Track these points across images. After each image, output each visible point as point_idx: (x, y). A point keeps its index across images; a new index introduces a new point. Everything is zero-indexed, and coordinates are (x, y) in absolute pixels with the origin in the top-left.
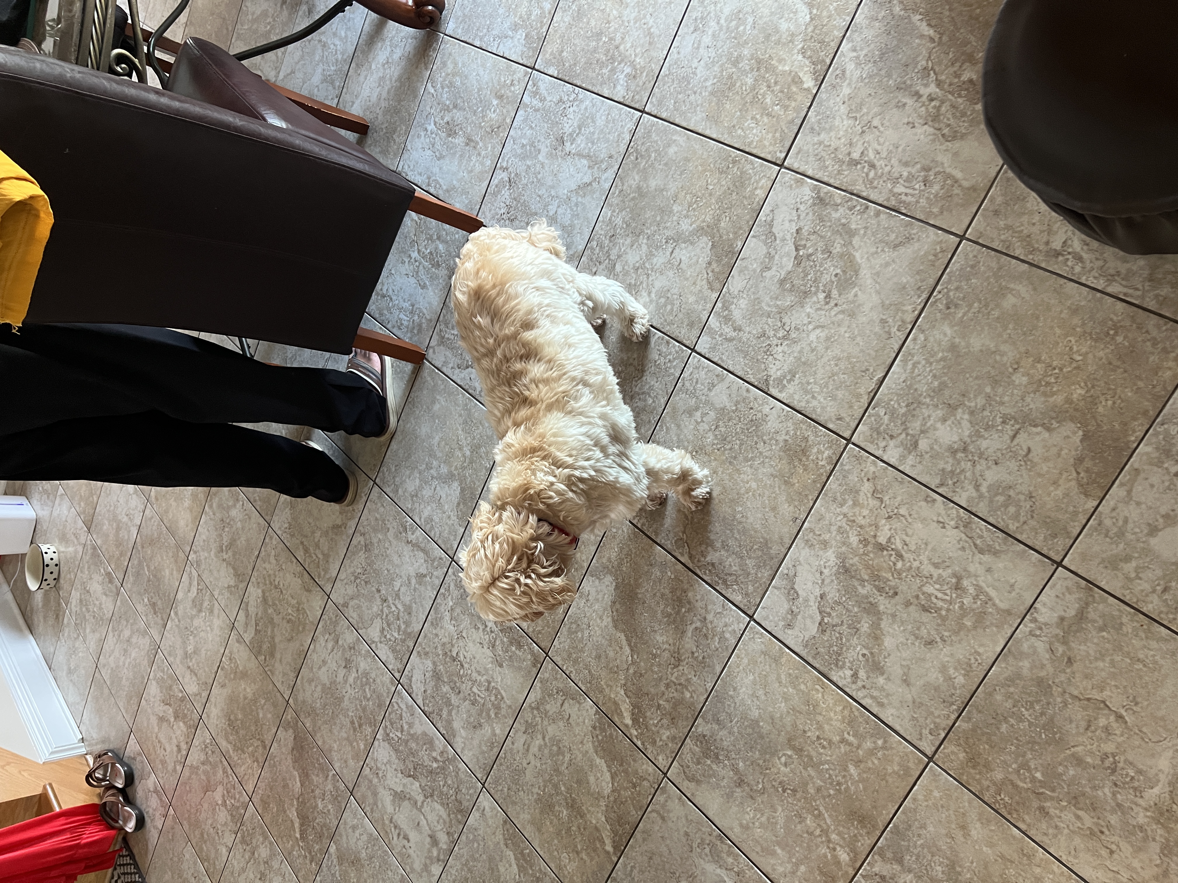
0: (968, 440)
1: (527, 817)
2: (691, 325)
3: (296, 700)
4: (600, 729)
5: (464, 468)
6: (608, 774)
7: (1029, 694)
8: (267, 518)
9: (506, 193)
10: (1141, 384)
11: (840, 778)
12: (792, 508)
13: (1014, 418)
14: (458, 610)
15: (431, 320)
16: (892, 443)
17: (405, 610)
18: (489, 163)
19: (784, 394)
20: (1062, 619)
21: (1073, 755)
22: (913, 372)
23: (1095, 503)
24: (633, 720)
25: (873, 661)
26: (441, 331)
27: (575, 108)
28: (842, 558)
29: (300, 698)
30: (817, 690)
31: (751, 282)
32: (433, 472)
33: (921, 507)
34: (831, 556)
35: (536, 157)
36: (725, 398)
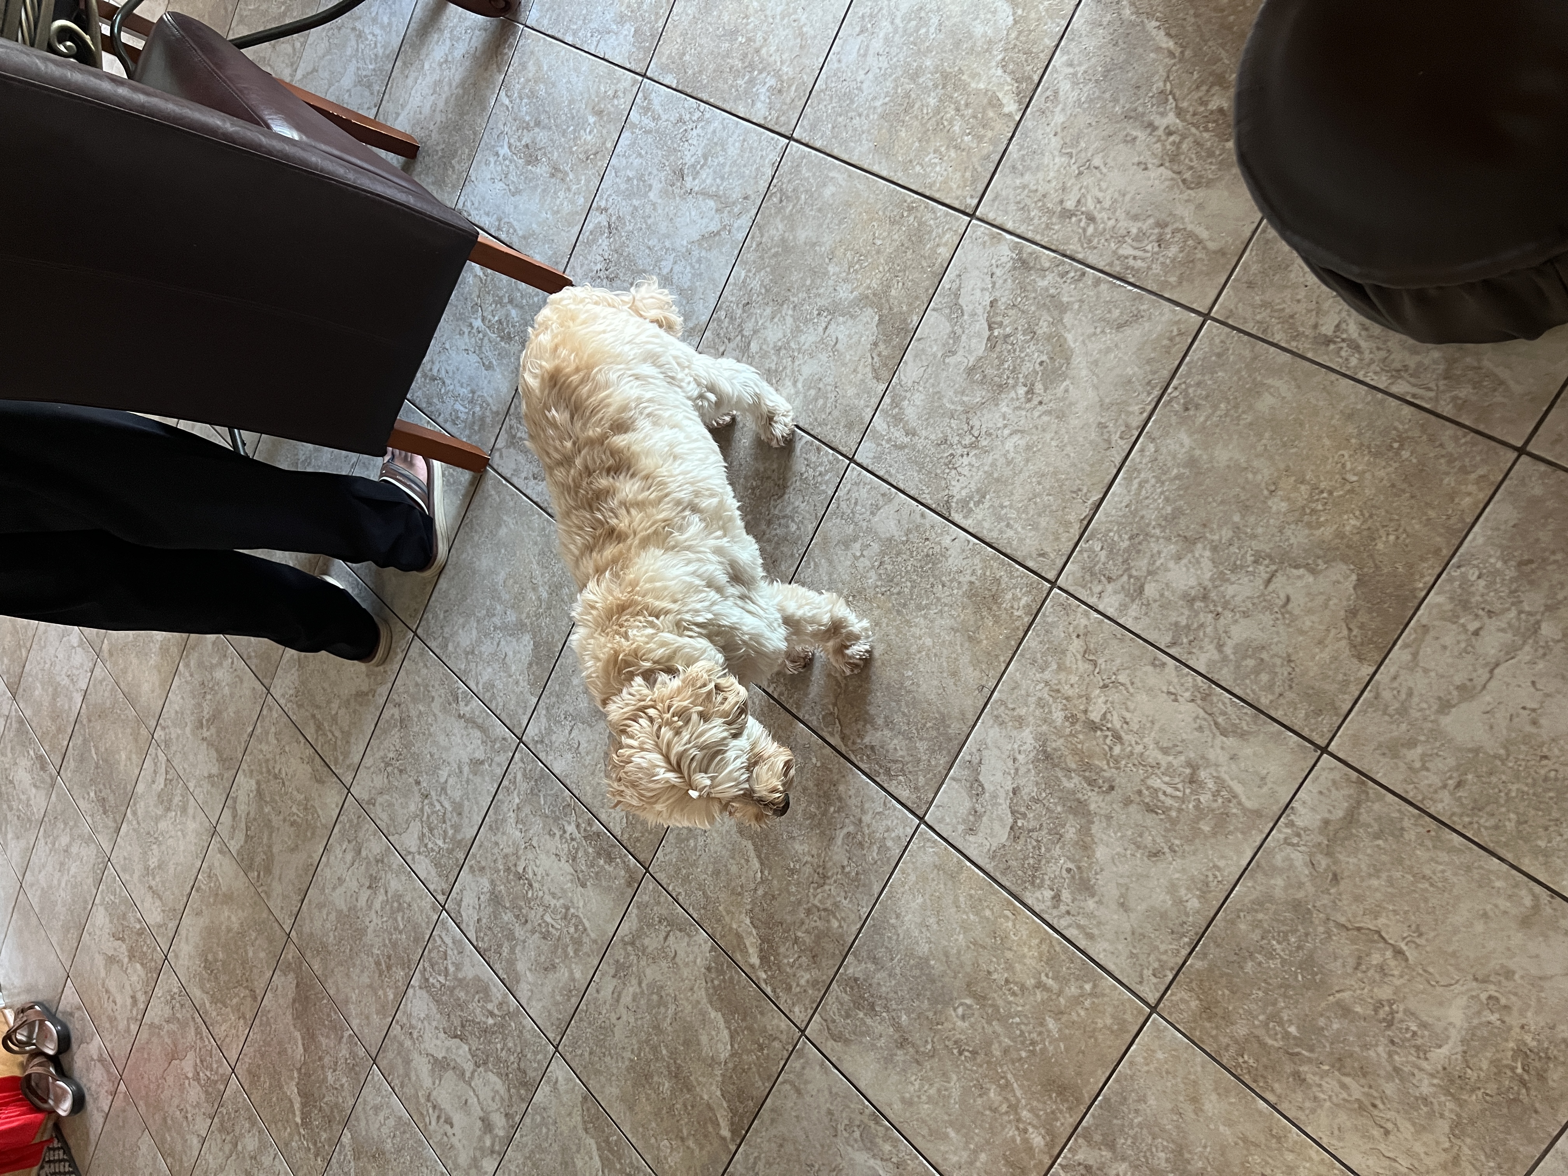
0: (1210, 585)
1: (615, 1091)
2: (850, 426)
3: (300, 934)
4: (717, 970)
5: (538, 615)
6: (726, 1032)
7: (1283, 923)
8: (265, 681)
9: (604, 242)
10: (1432, 514)
11: (1034, 1035)
12: (977, 673)
14: (527, 810)
15: (497, 413)
17: (454, 810)
18: (581, 201)
19: (970, 521)
20: (1326, 822)
23: (1372, 670)
24: (762, 958)
26: (511, 427)
27: (699, 130)
28: (1042, 740)
29: (306, 929)
30: (1007, 917)
31: (929, 370)
32: (497, 621)
33: (1146, 673)
34: (1027, 737)
35: (646, 195)
36: (892, 524)
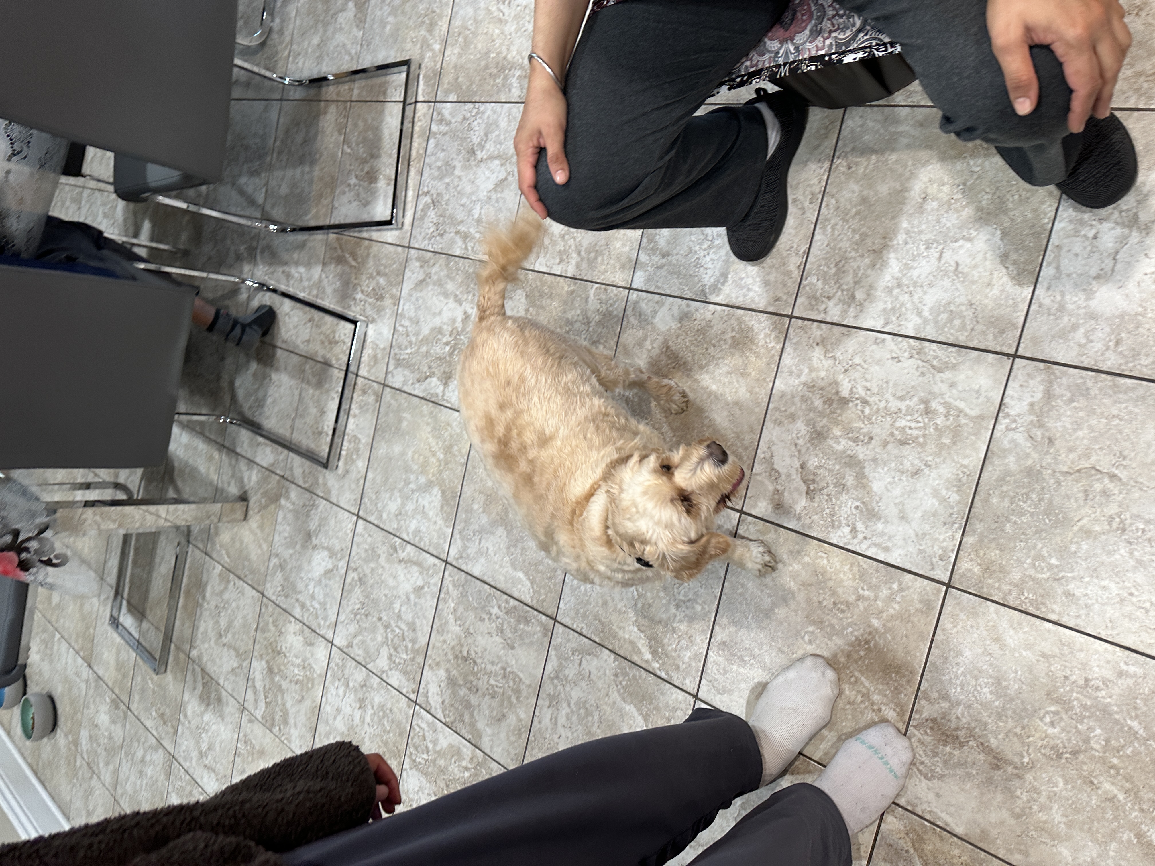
13: (935, 241)
16: (831, 304)
21: (1081, 529)
22: (833, 235)
25: (867, 509)
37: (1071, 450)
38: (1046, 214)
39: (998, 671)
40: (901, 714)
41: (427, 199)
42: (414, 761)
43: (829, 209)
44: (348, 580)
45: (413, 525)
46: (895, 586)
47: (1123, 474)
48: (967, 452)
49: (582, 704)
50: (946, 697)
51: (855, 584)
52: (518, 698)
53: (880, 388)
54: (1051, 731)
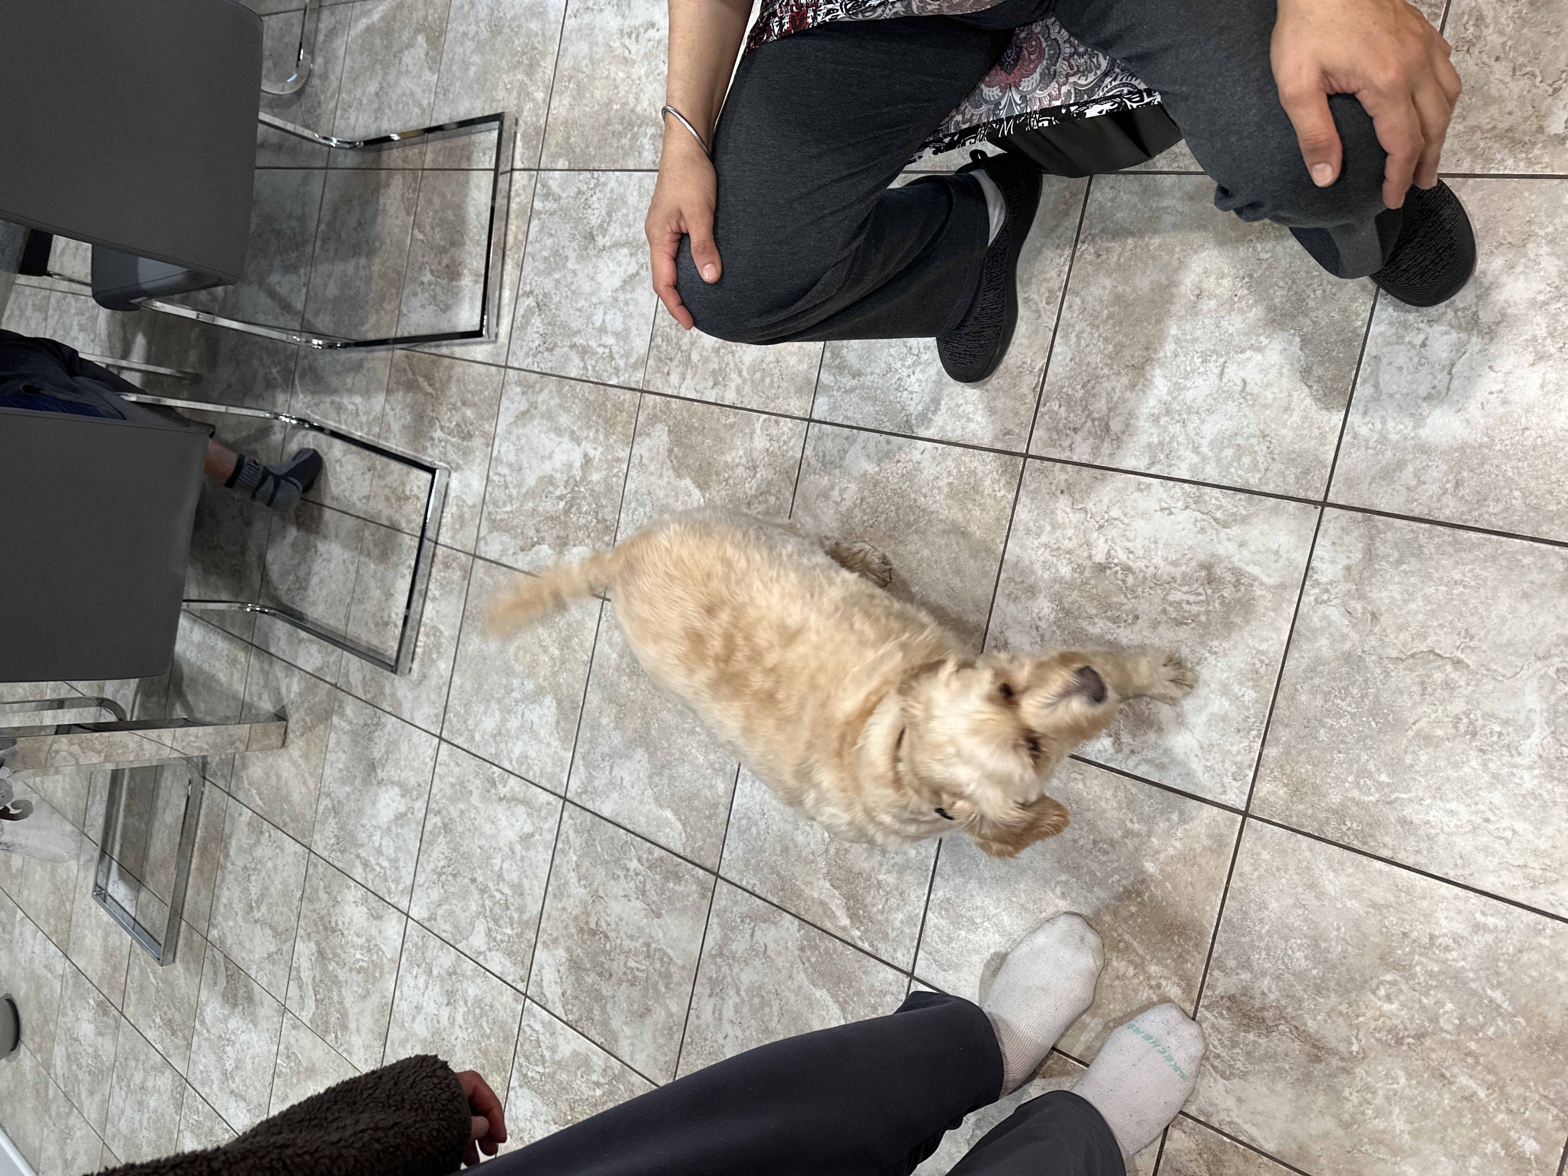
37: (1401, 628)
38: (1358, 314)
39: (1316, 928)
40: (1187, 990)
41: (530, 301)
42: (525, 1076)
43: (1072, 311)
44: (429, 827)
45: (518, 749)
46: (1175, 817)
47: (1470, 660)
48: (1265, 634)
49: (756, 990)
50: (1246, 965)
51: (1121, 816)
52: (667, 986)
53: (1148, 550)
54: (1387, 1007)
